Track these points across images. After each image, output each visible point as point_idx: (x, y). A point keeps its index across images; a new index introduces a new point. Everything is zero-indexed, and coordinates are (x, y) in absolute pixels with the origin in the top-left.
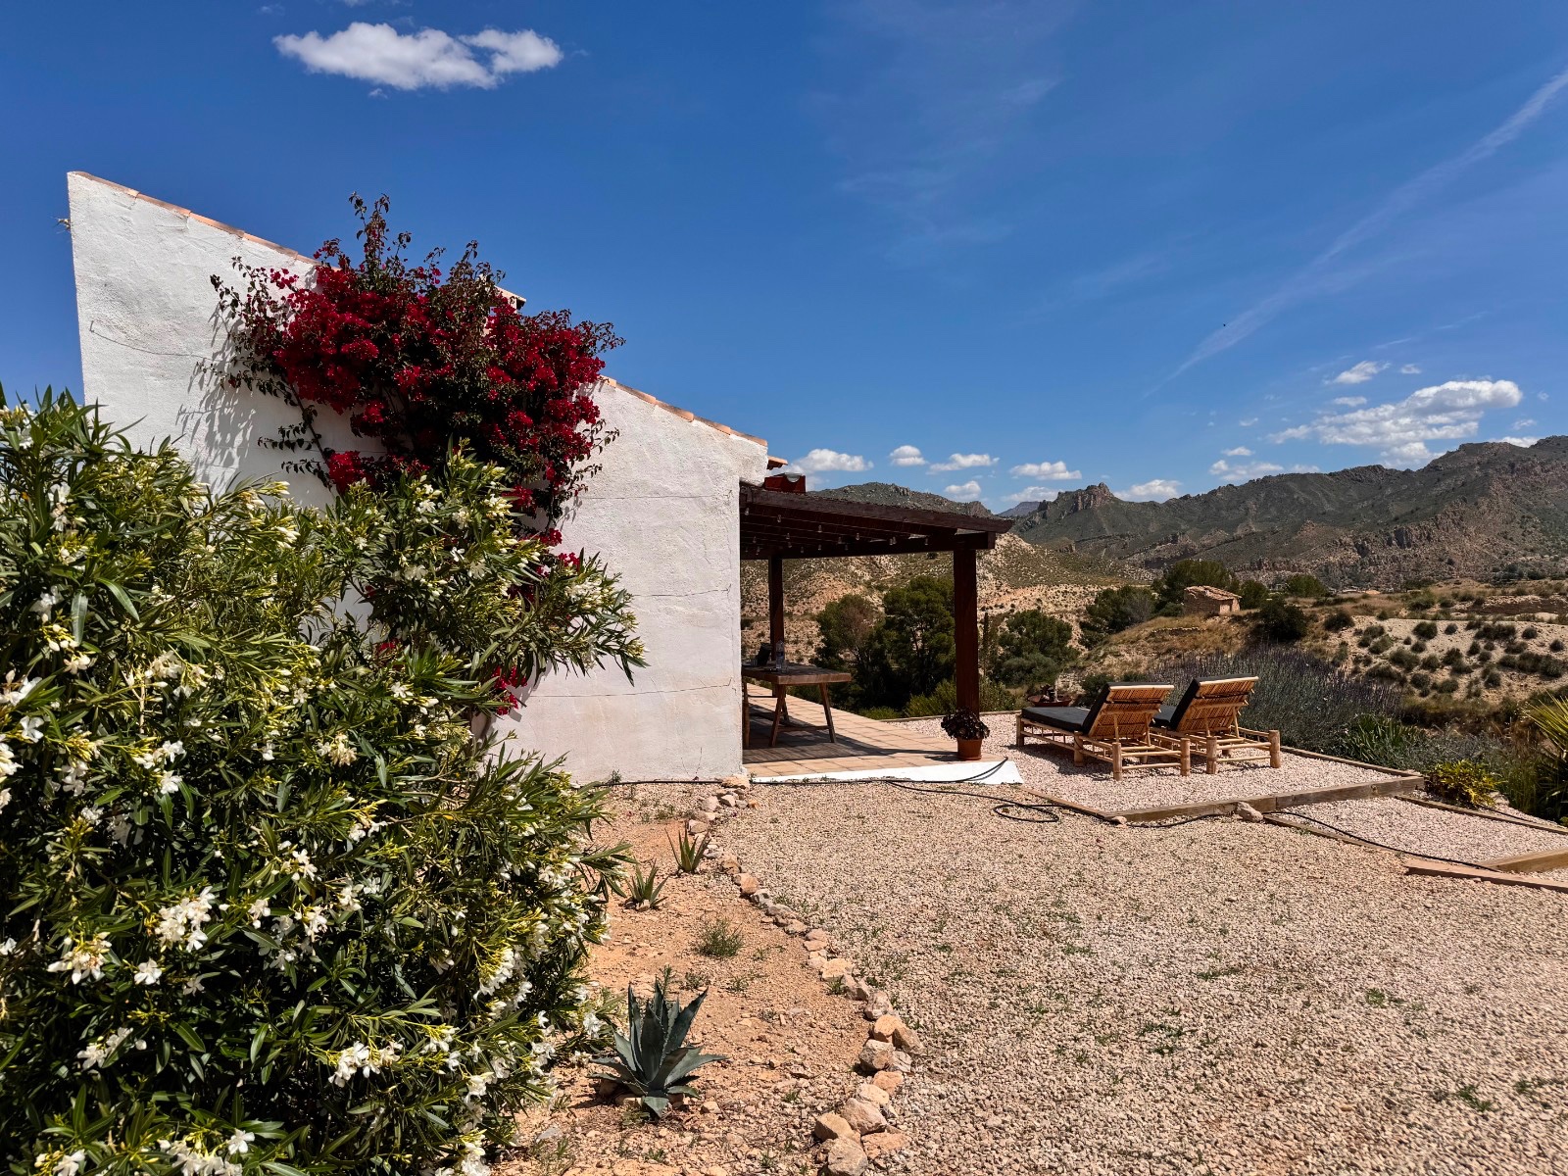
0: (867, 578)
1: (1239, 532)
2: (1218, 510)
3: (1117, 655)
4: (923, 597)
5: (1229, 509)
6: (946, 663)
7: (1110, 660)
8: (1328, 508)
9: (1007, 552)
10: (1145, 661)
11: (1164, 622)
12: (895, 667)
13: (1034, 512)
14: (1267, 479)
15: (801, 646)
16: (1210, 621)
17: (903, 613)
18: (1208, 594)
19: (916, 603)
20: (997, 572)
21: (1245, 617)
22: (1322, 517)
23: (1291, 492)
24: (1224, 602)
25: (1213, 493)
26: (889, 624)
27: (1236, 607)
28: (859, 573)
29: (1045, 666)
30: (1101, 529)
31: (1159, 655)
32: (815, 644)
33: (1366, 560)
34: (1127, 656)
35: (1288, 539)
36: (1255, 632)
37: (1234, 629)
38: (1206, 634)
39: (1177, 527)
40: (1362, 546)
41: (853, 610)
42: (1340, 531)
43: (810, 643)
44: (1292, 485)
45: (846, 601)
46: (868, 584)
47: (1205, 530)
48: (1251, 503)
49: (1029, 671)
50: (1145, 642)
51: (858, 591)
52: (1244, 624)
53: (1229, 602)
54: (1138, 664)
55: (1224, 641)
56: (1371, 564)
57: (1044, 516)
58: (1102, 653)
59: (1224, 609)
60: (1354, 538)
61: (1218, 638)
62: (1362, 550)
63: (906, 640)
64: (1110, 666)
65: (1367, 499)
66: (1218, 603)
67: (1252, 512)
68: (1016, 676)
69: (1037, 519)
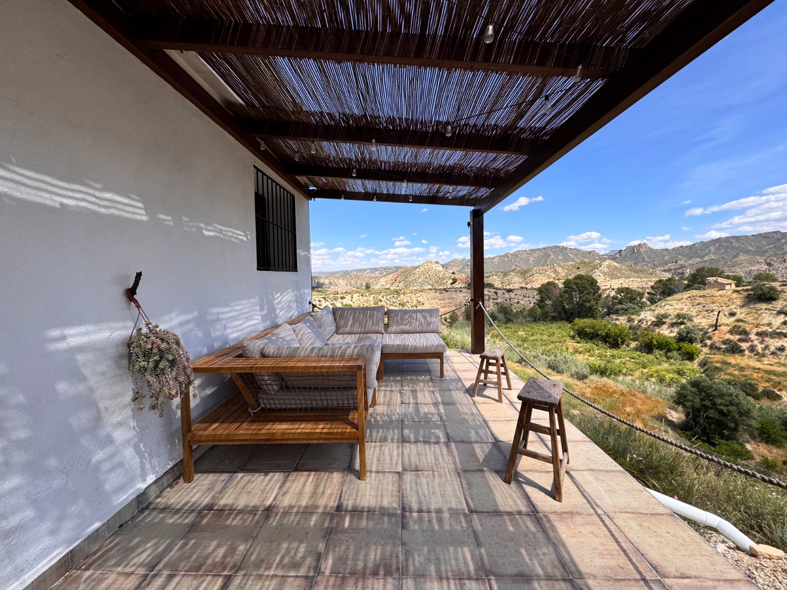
0: (554, 276)
1: (706, 258)
2: (696, 251)
3: (671, 305)
4: (580, 282)
5: (701, 250)
6: (589, 306)
7: (667, 307)
8: (750, 248)
9: (608, 266)
10: (686, 308)
11: (694, 292)
12: (567, 307)
13: (616, 254)
14: (719, 239)
15: (531, 299)
16: (721, 292)
17: (571, 288)
18: (719, 281)
19: (577, 284)
20: (604, 273)
21: (741, 290)
22: (747, 252)
23: (732, 243)
24: (727, 284)
25: (694, 244)
26: (565, 292)
27: (733, 286)
28: (551, 274)
29: (634, 309)
30: (644, 259)
31: (693, 306)
32: (536, 298)
33: (771, 268)
34: (676, 306)
35: (731, 261)
36: (748, 296)
37: (735, 295)
38: (719, 297)
39: (677, 257)
40: (770, 263)
41: (551, 287)
42: (758, 257)
43: (534, 298)
44: (732, 240)
45: (549, 283)
46: (554, 278)
47: (690, 258)
48: (712, 248)
49: (627, 310)
50: (686, 300)
51: (551, 280)
52: (740, 293)
53: (730, 284)
54: (682, 309)
55: (729, 300)
56: (774, 270)
57: (621, 255)
58: (664, 304)
59: (728, 287)
60: (765, 260)
61: (726, 299)
62: (769, 265)
63: (571, 298)
64: (667, 310)
65: (772, 244)
66: (724, 285)
67: (712, 251)
68: (621, 312)
69: (618, 256)
